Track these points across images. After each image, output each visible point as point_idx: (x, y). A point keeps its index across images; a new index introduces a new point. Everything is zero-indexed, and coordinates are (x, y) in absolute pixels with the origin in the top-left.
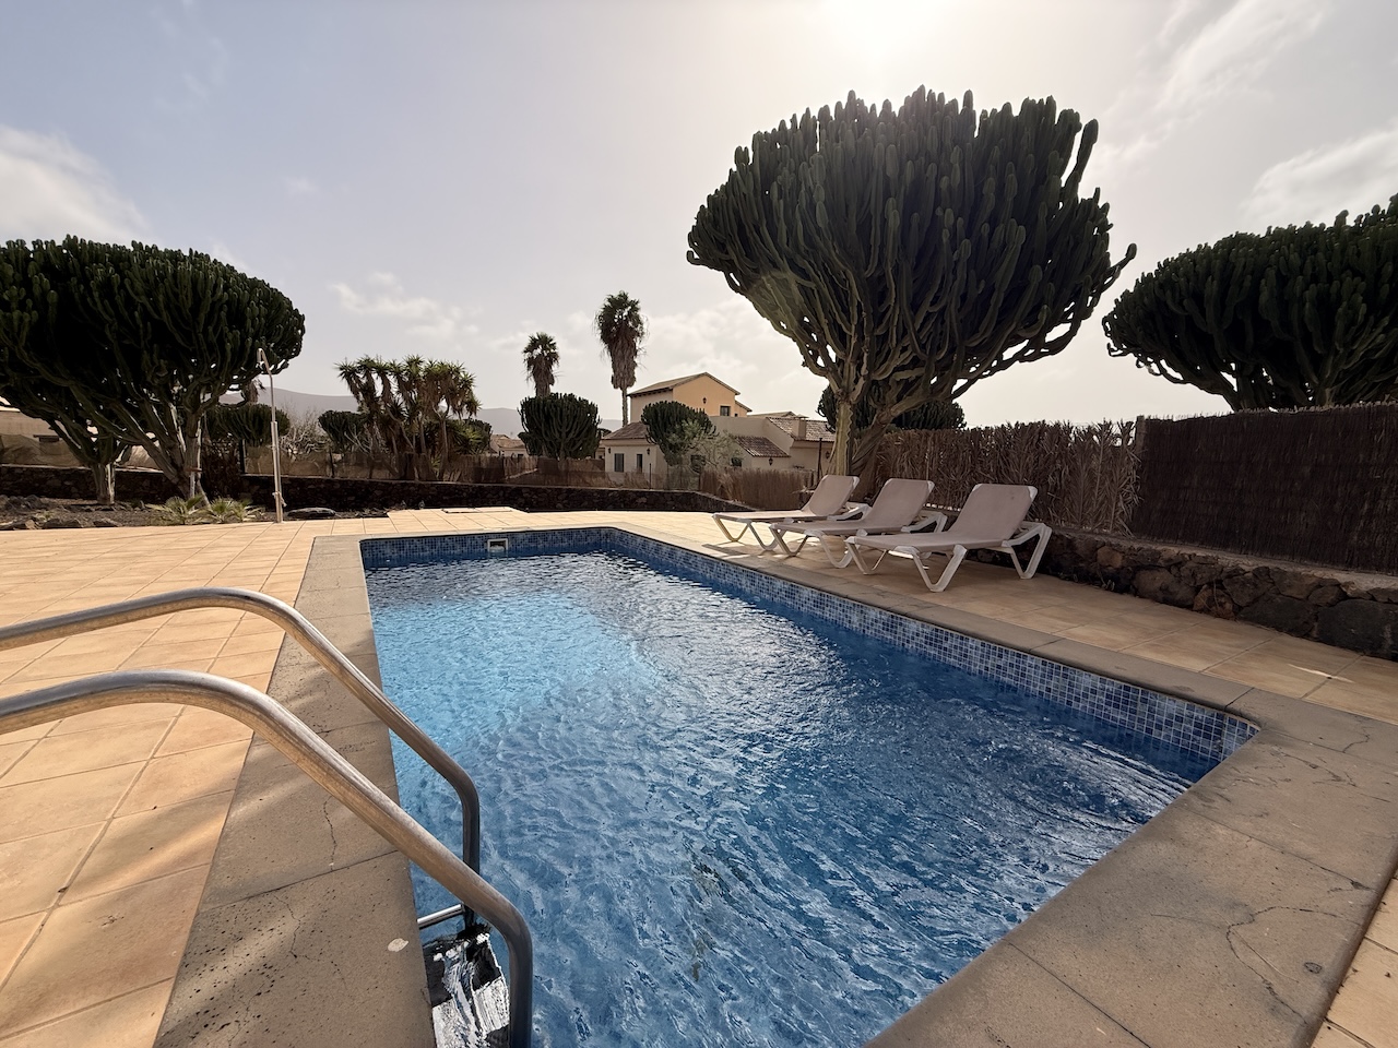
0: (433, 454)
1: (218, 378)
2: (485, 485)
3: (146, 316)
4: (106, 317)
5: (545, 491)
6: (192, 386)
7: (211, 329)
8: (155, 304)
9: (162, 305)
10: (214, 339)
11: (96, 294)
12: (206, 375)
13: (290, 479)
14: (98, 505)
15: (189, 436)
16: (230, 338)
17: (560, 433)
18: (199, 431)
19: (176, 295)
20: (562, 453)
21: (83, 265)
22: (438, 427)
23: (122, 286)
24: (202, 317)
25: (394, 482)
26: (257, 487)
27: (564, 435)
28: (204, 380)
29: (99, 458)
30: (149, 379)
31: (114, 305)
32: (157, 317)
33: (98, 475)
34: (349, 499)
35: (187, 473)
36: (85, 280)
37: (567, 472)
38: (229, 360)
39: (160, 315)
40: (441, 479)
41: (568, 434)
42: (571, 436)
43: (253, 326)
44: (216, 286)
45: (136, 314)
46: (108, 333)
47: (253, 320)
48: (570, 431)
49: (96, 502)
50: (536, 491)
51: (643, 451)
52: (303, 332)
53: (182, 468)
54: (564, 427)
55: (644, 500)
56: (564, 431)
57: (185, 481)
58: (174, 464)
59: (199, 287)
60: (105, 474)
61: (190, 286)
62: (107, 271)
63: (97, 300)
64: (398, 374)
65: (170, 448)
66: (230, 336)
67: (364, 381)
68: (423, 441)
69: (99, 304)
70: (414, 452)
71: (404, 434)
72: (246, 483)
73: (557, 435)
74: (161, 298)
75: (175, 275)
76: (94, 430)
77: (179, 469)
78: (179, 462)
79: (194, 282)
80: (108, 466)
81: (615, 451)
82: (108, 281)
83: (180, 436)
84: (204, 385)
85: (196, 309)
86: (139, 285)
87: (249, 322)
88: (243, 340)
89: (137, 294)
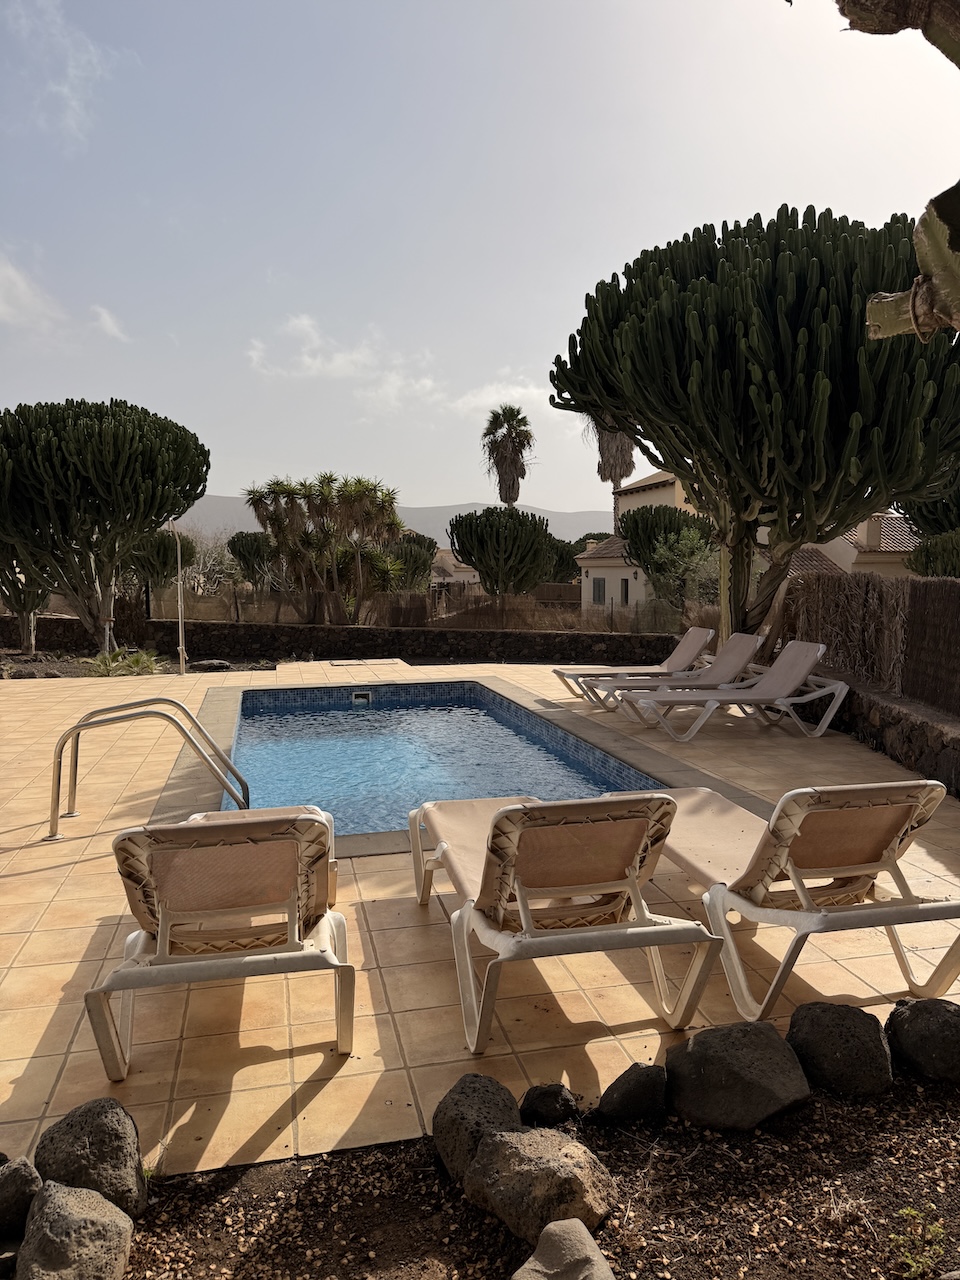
0: (348, 590)
1: (131, 526)
2: (404, 629)
3: (77, 474)
4: (47, 478)
5: (474, 635)
6: (110, 535)
7: (127, 481)
8: (84, 463)
9: (89, 464)
10: (129, 489)
11: (40, 458)
12: (121, 525)
13: (194, 624)
14: (22, 654)
15: (106, 586)
16: (143, 489)
17: (497, 560)
18: (114, 579)
19: (100, 451)
20: (500, 585)
21: (30, 431)
22: (353, 558)
23: (59, 448)
24: (121, 469)
25: (301, 627)
26: (161, 634)
27: (502, 562)
28: (120, 530)
29: (24, 607)
30: (75, 532)
31: (52, 466)
32: (84, 473)
33: (23, 623)
34: (254, 646)
35: (102, 623)
36: (32, 446)
37: (503, 610)
38: (142, 510)
39: (87, 472)
40: (355, 620)
41: (507, 560)
42: (511, 563)
43: (163, 474)
44: (132, 439)
45: (69, 473)
46: (46, 492)
47: (163, 467)
48: (509, 557)
49: (20, 652)
50: (463, 635)
51: (628, 574)
52: (208, 467)
53: (98, 617)
54: (502, 553)
55: (603, 646)
56: (502, 556)
57: (100, 631)
58: (91, 614)
59: (120, 443)
60: (29, 622)
61: (112, 442)
62: (48, 434)
63: (40, 463)
64: (308, 497)
65: (89, 598)
66: (143, 486)
67: (271, 508)
68: (335, 576)
69: (41, 467)
70: (325, 591)
71: (314, 569)
72: (151, 629)
73: (493, 563)
74: (89, 457)
75: (100, 434)
76: (22, 577)
77: (95, 618)
78: (95, 612)
79: (115, 437)
80: (32, 614)
81: (595, 574)
82: (49, 442)
83: (97, 584)
84: (118, 533)
85: (115, 464)
86: (72, 446)
87: (160, 469)
88: (154, 488)
89: (71, 455)
